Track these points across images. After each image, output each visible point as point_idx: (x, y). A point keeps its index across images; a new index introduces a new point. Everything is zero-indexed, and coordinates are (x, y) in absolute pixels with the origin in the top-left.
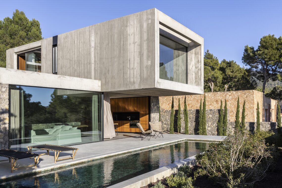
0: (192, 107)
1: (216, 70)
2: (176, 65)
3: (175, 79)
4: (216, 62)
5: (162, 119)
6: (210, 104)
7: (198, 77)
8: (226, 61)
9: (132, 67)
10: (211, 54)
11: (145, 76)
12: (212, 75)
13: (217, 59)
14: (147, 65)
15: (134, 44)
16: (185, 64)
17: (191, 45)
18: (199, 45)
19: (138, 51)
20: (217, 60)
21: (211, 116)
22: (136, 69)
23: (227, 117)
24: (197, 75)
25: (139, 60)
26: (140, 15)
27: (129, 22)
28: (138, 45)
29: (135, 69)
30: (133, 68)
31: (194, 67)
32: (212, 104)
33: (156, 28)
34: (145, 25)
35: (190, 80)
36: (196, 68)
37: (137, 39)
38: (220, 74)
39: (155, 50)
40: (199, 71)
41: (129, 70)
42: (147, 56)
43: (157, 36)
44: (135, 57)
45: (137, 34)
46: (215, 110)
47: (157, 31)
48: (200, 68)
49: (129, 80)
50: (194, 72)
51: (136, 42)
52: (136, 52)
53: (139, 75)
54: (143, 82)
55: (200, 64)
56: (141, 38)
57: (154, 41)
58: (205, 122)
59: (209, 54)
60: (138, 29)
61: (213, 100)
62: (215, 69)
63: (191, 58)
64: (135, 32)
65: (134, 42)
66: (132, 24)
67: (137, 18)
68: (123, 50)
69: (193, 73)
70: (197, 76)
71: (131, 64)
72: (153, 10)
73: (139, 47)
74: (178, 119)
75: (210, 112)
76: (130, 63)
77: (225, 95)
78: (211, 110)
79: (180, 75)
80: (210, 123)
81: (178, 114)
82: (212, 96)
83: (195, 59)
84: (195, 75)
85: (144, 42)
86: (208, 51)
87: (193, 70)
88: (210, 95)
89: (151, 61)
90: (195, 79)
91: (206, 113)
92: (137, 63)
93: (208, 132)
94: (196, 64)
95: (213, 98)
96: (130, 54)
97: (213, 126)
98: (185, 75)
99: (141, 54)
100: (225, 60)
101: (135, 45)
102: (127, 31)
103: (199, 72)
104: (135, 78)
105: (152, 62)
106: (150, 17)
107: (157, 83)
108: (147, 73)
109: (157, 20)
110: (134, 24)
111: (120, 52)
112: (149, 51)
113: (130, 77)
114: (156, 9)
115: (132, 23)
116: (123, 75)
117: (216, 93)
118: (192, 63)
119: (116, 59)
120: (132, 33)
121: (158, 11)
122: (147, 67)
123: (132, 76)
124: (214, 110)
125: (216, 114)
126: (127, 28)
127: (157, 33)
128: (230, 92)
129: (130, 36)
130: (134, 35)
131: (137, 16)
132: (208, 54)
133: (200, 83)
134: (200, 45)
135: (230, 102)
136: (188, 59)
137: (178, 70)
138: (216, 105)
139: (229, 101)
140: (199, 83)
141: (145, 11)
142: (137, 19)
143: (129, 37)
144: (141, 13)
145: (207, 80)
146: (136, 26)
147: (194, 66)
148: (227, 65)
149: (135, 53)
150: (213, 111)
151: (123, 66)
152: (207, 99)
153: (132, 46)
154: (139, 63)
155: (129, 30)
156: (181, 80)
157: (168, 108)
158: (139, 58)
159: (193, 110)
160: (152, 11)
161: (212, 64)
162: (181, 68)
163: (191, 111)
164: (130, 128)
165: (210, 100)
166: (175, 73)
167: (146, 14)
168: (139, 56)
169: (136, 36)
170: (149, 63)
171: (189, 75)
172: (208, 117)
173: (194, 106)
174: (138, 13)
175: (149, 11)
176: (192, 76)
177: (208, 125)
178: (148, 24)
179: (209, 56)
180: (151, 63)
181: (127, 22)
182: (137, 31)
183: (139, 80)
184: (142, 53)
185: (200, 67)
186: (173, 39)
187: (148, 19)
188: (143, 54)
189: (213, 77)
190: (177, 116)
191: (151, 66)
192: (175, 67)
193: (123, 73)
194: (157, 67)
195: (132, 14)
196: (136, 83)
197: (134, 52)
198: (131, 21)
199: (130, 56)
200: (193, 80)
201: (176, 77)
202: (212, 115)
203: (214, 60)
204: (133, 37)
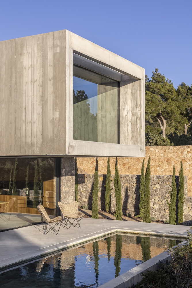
0: (128, 169)
1: (170, 100)
2: (102, 108)
3: (101, 130)
4: (169, 88)
5: (81, 189)
6: (158, 165)
7: (136, 130)
8: (186, 86)
9: (29, 119)
10: (162, 75)
11: (50, 134)
12: (163, 109)
13: (171, 83)
14: (53, 118)
15: (32, 83)
16: (116, 108)
17: (125, 79)
18: (138, 79)
19: (38, 95)
20: (171, 85)
21: (158, 186)
22: (36, 123)
23: (183, 190)
24: (134, 126)
25: (41, 110)
26: (43, 39)
27: (25, 48)
28: (39, 85)
29: (34, 122)
30: (31, 121)
31: (130, 114)
32: (161, 164)
33: (68, 61)
34: (50, 55)
35: (124, 134)
36: (133, 115)
37: (38, 75)
38: (176, 108)
39: (66, 96)
40: (137, 120)
41: (24, 124)
42: (53, 104)
43: (69, 73)
44: (33, 104)
45: (38, 67)
46: (165, 178)
47: (69, 65)
48: (139, 116)
49: (24, 140)
50: (130, 121)
51: (36, 81)
52: (36, 97)
53: (41, 133)
54: (46, 144)
55: (139, 109)
56: (44, 74)
57: (65, 81)
58: (147, 200)
59: (159, 76)
60: (40, 60)
61: (163, 158)
62: (168, 99)
63: (125, 99)
64: (34, 64)
65: (32, 81)
66: (30, 52)
67: (38, 42)
68: (15, 92)
69: (128, 123)
70: (134, 129)
71: (27, 115)
72: (62, 32)
73: (41, 88)
74: (106, 190)
75: (156, 180)
76: (26, 113)
77: (181, 150)
78: (158, 177)
79: (109, 125)
80: (157, 198)
81: (107, 181)
82: (161, 152)
83: (131, 101)
84: (132, 126)
85: (49, 82)
86: (157, 70)
87: (129, 118)
88: (157, 151)
89: (59, 113)
90: (132, 133)
91: (151, 181)
92: (38, 114)
93: (154, 212)
94: (132, 110)
95: (162, 155)
96: (27, 98)
97: (161, 204)
98: (116, 126)
99: (44, 101)
100: (184, 84)
101: (34, 84)
102: (22, 62)
103: (138, 122)
104: (34, 137)
105: (61, 114)
106: (59, 44)
107: (69, 147)
108: (53, 131)
109: (70, 47)
110: (33, 52)
111: (10, 94)
112: (56, 97)
113: (26, 136)
114: (67, 31)
115: (30, 50)
116: (15, 131)
117: (167, 147)
118: (126, 108)
119: (3, 106)
120: (30, 66)
121: (72, 34)
122: (53, 121)
123: (29, 133)
124: (163, 177)
125: (166, 184)
126: (22, 57)
127: (69, 69)
128: (189, 147)
129: (27, 71)
130: (33, 69)
131: (38, 40)
132: (157, 74)
133: (139, 139)
134: (140, 79)
135: (189, 163)
136: (121, 100)
137: (105, 117)
138: (167, 167)
139: (188, 160)
140: (137, 139)
141: (50, 33)
142: (38, 44)
143: (24, 71)
144: (44, 36)
145: (156, 116)
146: (36, 55)
147: (130, 112)
148: (188, 92)
149: (34, 97)
150: (162, 179)
151: (16, 118)
152: (153, 157)
153: (30, 86)
154: (41, 113)
155: (25, 60)
156: (110, 133)
157: (91, 168)
158: (41, 106)
159: (130, 175)
160: (61, 34)
161: (163, 91)
162: (110, 114)
163: (127, 178)
164: (27, 208)
165: (157, 158)
166: (99, 121)
167: (52, 37)
168: (41, 103)
169: (35, 71)
170: (57, 115)
171: (122, 126)
172: (154, 188)
173: (132, 167)
174: (40, 36)
175: (56, 33)
176: (126, 129)
177: (153, 200)
178: (55, 54)
179: (158, 79)
180: (60, 116)
181: (22, 48)
182: (37, 63)
183: (41, 140)
184: (45, 99)
185: (139, 114)
186: (96, 70)
187: (55, 46)
188: (47, 100)
189: (165, 112)
190: (106, 186)
191: (59, 120)
192: (100, 111)
193: (15, 129)
194: (69, 122)
195: (31, 36)
196: (36, 146)
197: (32, 97)
198: (28, 47)
199: (27, 101)
200: (128, 134)
201: (102, 128)
202: (160, 185)
203: (166, 85)
204: (31, 73)
